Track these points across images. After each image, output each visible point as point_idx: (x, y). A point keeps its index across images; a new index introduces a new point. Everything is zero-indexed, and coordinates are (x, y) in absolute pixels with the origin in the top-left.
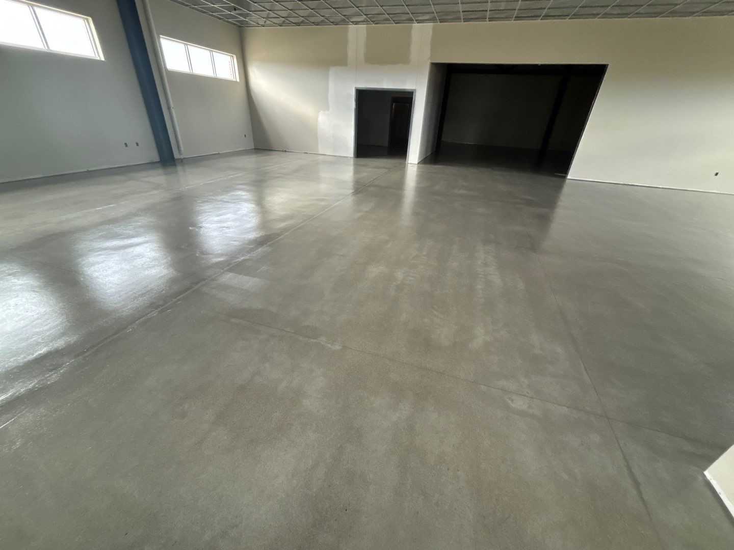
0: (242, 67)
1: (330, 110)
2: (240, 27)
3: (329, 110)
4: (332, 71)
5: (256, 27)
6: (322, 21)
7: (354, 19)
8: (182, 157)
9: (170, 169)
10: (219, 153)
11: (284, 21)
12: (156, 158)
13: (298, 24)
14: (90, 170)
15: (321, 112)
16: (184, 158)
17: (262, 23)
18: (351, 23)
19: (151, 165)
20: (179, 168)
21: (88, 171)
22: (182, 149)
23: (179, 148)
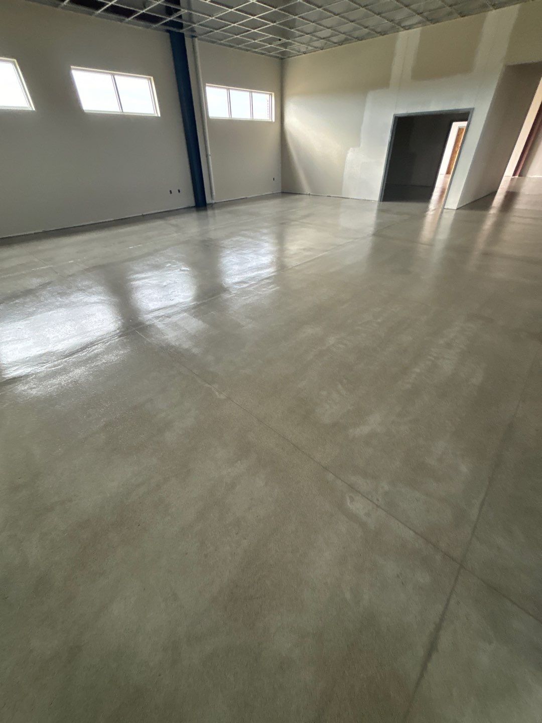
0: (279, 105)
1: (362, 145)
2: (282, 59)
3: (359, 145)
4: (371, 96)
5: (298, 55)
6: (368, 34)
7: (407, 23)
8: (214, 202)
9: (203, 213)
10: (246, 198)
11: (326, 43)
12: (193, 203)
13: (341, 43)
14: (144, 214)
15: (351, 149)
16: (215, 203)
17: (303, 50)
18: (402, 29)
19: (188, 209)
20: (210, 212)
21: (143, 216)
22: (214, 194)
23: (211, 193)
